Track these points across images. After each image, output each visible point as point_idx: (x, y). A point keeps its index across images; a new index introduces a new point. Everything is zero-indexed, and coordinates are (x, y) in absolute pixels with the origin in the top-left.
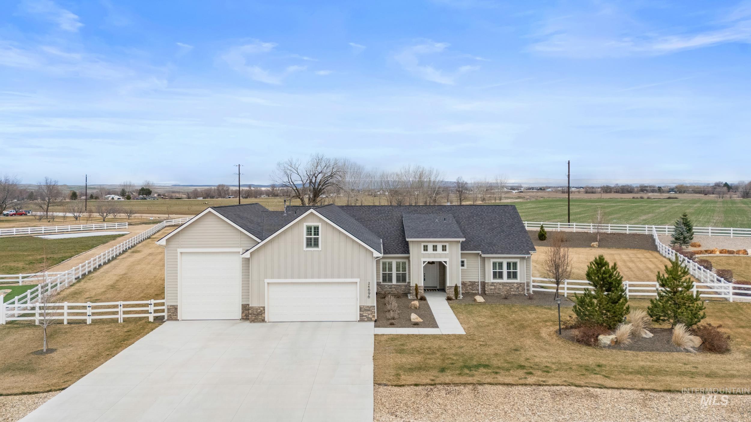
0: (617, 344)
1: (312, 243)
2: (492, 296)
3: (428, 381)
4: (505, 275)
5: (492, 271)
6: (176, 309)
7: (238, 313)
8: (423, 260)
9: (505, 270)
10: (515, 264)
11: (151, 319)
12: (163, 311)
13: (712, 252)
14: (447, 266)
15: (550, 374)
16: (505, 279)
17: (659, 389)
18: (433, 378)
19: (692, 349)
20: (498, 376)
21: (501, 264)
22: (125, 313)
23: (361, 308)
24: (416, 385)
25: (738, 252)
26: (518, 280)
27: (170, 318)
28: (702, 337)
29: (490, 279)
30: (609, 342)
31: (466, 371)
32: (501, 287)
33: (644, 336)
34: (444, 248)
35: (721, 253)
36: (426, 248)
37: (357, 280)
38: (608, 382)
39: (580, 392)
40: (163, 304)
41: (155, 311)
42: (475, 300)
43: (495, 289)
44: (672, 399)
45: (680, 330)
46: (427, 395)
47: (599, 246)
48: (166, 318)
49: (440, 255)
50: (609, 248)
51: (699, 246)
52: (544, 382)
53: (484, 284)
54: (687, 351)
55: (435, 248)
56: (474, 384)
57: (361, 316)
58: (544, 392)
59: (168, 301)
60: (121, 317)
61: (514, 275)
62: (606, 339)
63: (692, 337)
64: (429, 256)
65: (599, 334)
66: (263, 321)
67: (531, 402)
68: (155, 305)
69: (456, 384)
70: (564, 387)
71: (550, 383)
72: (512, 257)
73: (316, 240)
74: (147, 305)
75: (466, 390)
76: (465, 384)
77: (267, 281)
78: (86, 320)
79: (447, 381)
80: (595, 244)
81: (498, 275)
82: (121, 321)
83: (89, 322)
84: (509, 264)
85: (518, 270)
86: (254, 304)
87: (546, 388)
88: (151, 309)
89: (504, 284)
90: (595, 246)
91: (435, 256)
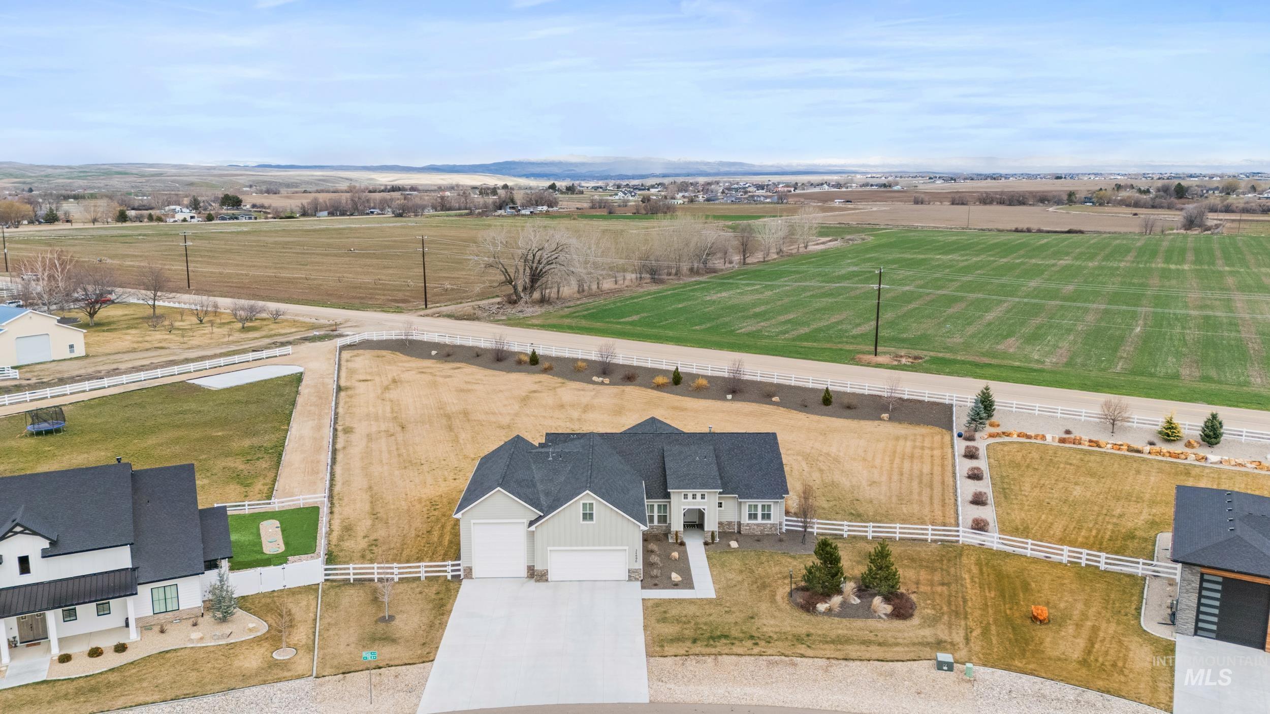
0: (829, 612)
1: (588, 516)
2: (747, 536)
3: (684, 652)
4: (759, 516)
5: (747, 513)
6: (471, 570)
7: (524, 573)
8: (683, 507)
9: (760, 513)
10: (769, 506)
11: (449, 578)
12: (459, 570)
13: (1009, 435)
14: (706, 512)
15: (770, 645)
16: (759, 520)
17: (840, 657)
18: (687, 649)
19: (883, 616)
20: (733, 647)
21: (756, 506)
22: (426, 572)
23: (629, 571)
24: (676, 656)
25: (1036, 437)
26: (771, 522)
27: (466, 577)
28: (893, 605)
29: (745, 520)
30: (823, 610)
31: (712, 642)
32: (755, 527)
33: (853, 602)
34: (703, 497)
35: (1018, 436)
36: (686, 496)
37: (627, 548)
38: (810, 652)
39: (786, 661)
40: (459, 565)
41: (453, 571)
42: (729, 545)
43: (750, 529)
44: (846, 666)
45: (877, 601)
46: (683, 664)
47: (890, 419)
48: (462, 577)
49: (699, 503)
50: (900, 423)
51: (998, 425)
52: (764, 652)
53: (739, 524)
54: (880, 617)
55: (694, 497)
56: (715, 655)
57: (629, 576)
58: (762, 661)
59: (464, 563)
60: (423, 575)
61: (767, 516)
62: (822, 607)
63: (886, 606)
64: (689, 504)
65: (817, 603)
66: (547, 580)
67: (753, 669)
68: (453, 565)
69: (703, 655)
70: (777, 657)
71: (768, 653)
72: (766, 502)
73: (591, 515)
74: (445, 566)
75: (710, 660)
76: (709, 655)
77: (549, 548)
78: (393, 578)
79: (697, 652)
80: (885, 416)
81: (753, 516)
82: (423, 579)
83: (396, 580)
84: (763, 506)
85: (772, 513)
86: (538, 567)
87: (764, 658)
88: (449, 569)
89: (758, 525)
90: (885, 418)
91: (694, 504)
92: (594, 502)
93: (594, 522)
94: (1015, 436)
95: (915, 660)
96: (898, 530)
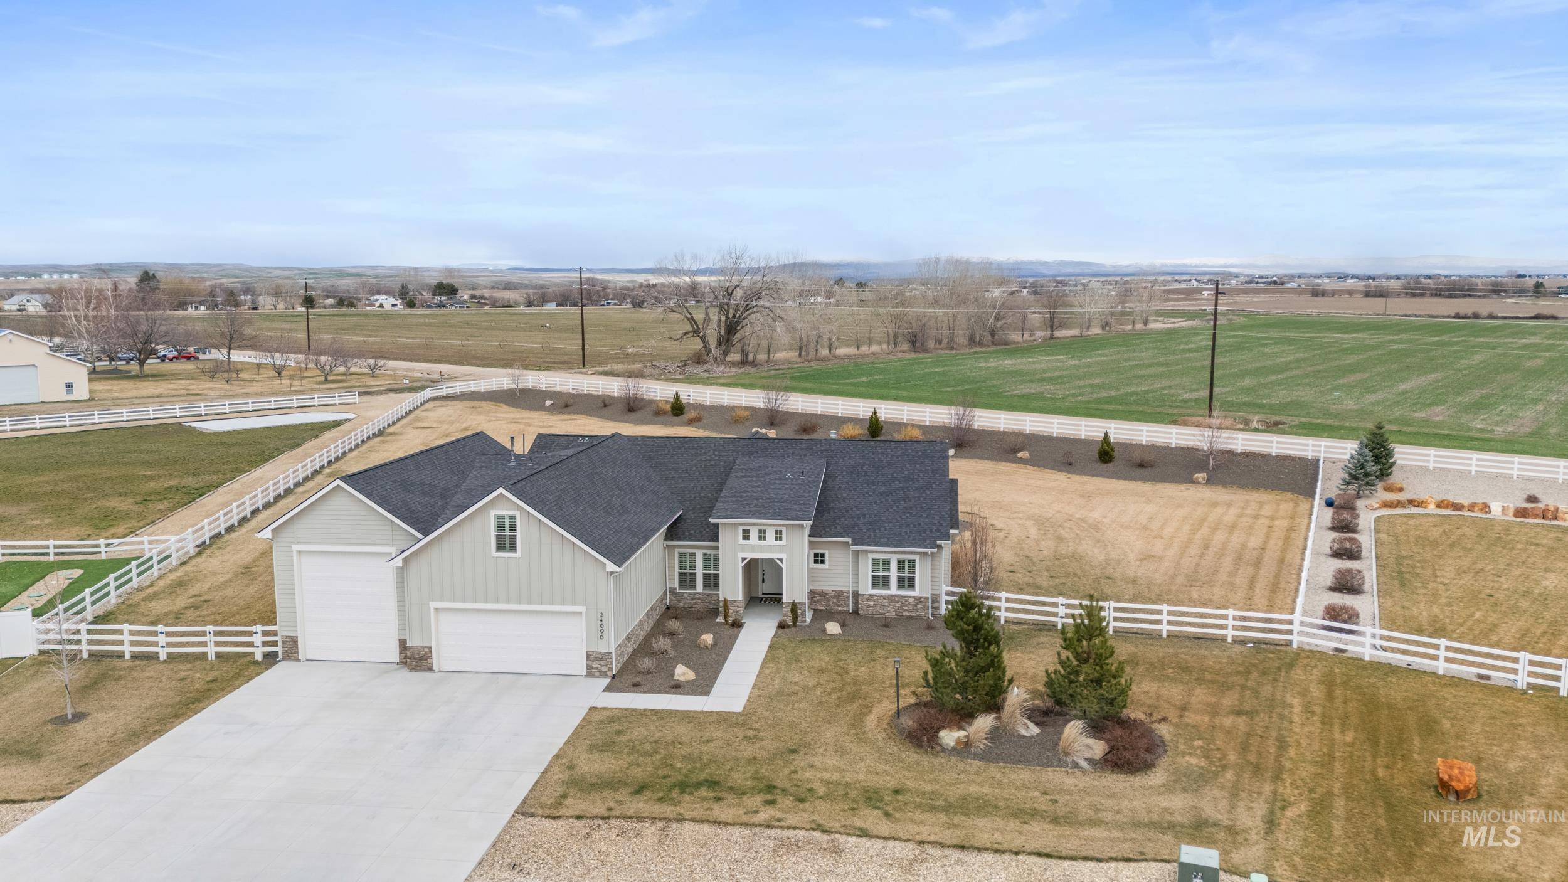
0: (964, 749)
1: (506, 543)
2: (871, 618)
3: (602, 811)
4: (893, 582)
5: (870, 574)
6: (295, 642)
7: (394, 656)
8: (741, 555)
9: (894, 574)
10: (912, 563)
11: (259, 657)
12: (275, 644)
13: (1420, 504)
14: (784, 566)
15: (801, 806)
16: (893, 590)
17: (948, 843)
18: (612, 805)
19: (1084, 764)
20: (716, 807)
21: (887, 563)
22: (217, 644)
23: (588, 656)
24: (579, 817)
25: (1471, 508)
26: (916, 593)
27: (287, 657)
28: (1107, 741)
29: (866, 588)
30: (952, 744)
31: (675, 794)
32: (886, 602)
33: (1023, 732)
34: (778, 536)
35: (1438, 506)
36: (746, 535)
37: (583, 609)
38: (885, 827)
39: (820, 843)
40: (275, 633)
41: (265, 644)
42: (824, 630)
43: (875, 606)
44: (959, 861)
45: (1073, 731)
46: (588, 836)
47: (1209, 481)
48: (281, 656)
49: (771, 548)
50: (1226, 487)
51: (1401, 490)
52: (779, 820)
53: (856, 595)
54: (1076, 766)
55: (762, 536)
56: (668, 820)
57: (589, 667)
58: (766, 840)
59: (282, 629)
60: (211, 651)
61: (907, 582)
62: (949, 737)
63: (1091, 741)
64: (753, 548)
65: (943, 728)
66: (430, 669)
67: (739, 855)
68: (265, 634)
69: (642, 819)
70: (802, 833)
71: (787, 823)
72: (908, 553)
73: (512, 541)
74: (250, 634)
75: (650, 830)
76: (653, 820)
77: (433, 605)
78: (158, 653)
79: (630, 813)
80: (1201, 476)
81: (881, 581)
82: (212, 657)
83: (163, 656)
84: (901, 563)
85: (917, 575)
86: (414, 642)
87: (774, 832)
88: (258, 639)
89: (891, 598)
90: (1200, 480)
91: (762, 549)
92: (517, 513)
93: (518, 554)
94: (1432, 506)
95: (1128, 860)
96: (1165, 618)
